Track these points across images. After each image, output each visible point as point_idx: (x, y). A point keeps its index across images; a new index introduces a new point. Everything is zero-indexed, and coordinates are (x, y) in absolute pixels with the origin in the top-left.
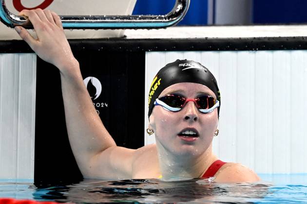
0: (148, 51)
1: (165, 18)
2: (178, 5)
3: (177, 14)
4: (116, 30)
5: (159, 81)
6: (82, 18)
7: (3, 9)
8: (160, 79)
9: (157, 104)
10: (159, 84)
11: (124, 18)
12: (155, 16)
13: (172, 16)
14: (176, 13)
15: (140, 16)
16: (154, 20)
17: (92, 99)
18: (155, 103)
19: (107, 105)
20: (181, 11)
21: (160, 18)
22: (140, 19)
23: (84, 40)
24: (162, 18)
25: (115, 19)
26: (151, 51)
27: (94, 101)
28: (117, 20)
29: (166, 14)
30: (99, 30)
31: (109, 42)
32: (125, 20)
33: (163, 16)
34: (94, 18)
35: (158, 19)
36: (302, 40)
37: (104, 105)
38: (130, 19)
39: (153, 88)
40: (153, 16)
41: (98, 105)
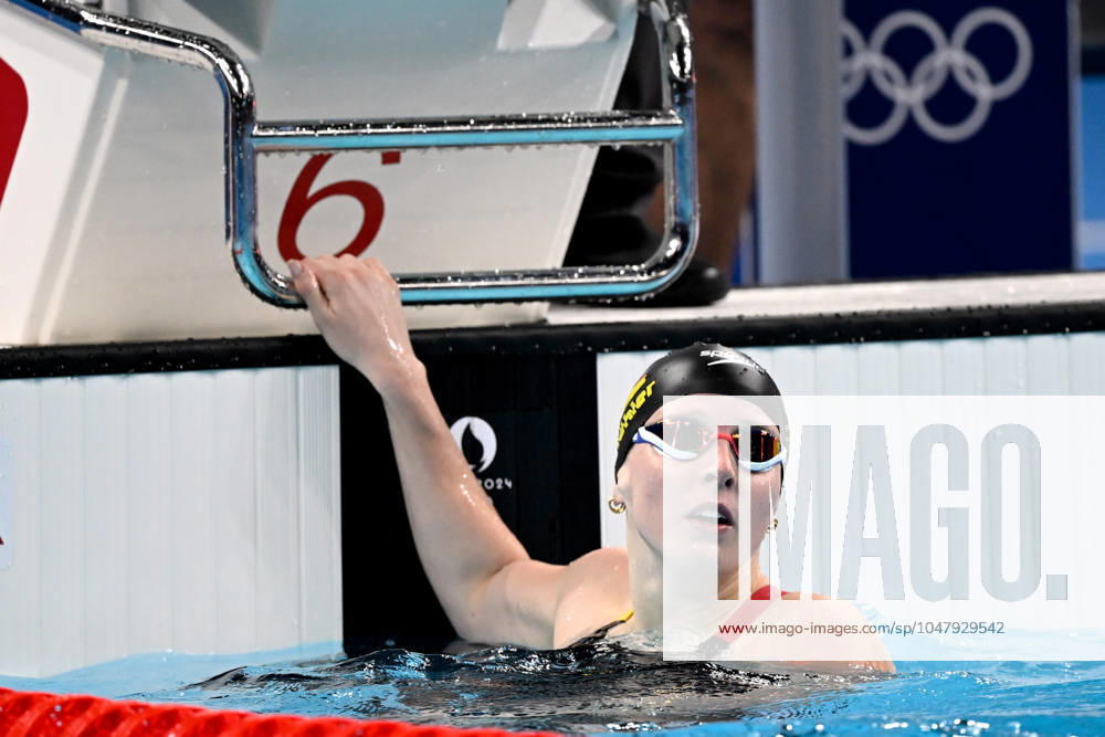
0: (603, 352)
1: (642, 273)
2: (669, 241)
3: (670, 263)
4: (525, 306)
5: (649, 388)
6: (443, 279)
7: (254, 263)
8: (653, 383)
9: (641, 441)
10: (650, 393)
11: (542, 274)
12: (617, 268)
13: (658, 267)
14: (666, 259)
15: (581, 270)
16: (614, 279)
17: (475, 471)
18: (635, 438)
19: (509, 484)
20: (679, 254)
21: (629, 273)
22: (582, 276)
23: (449, 330)
24: (633, 273)
25: (522, 279)
26: (610, 352)
27: (481, 476)
28: (527, 281)
29: (643, 262)
30: (486, 306)
31: (509, 334)
32: (546, 281)
33: (635, 268)
34: (474, 278)
35: (624, 275)
36: (967, 315)
37: (504, 484)
38: (557, 277)
39: (633, 405)
40: (612, 269)
41: (489, 484)
